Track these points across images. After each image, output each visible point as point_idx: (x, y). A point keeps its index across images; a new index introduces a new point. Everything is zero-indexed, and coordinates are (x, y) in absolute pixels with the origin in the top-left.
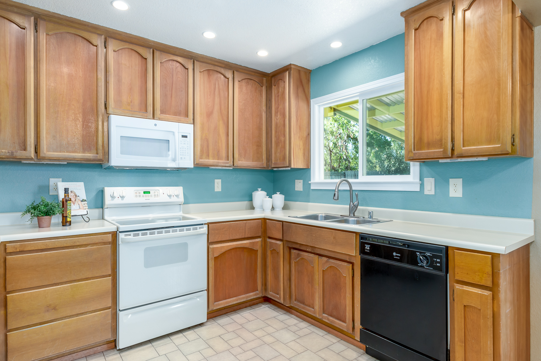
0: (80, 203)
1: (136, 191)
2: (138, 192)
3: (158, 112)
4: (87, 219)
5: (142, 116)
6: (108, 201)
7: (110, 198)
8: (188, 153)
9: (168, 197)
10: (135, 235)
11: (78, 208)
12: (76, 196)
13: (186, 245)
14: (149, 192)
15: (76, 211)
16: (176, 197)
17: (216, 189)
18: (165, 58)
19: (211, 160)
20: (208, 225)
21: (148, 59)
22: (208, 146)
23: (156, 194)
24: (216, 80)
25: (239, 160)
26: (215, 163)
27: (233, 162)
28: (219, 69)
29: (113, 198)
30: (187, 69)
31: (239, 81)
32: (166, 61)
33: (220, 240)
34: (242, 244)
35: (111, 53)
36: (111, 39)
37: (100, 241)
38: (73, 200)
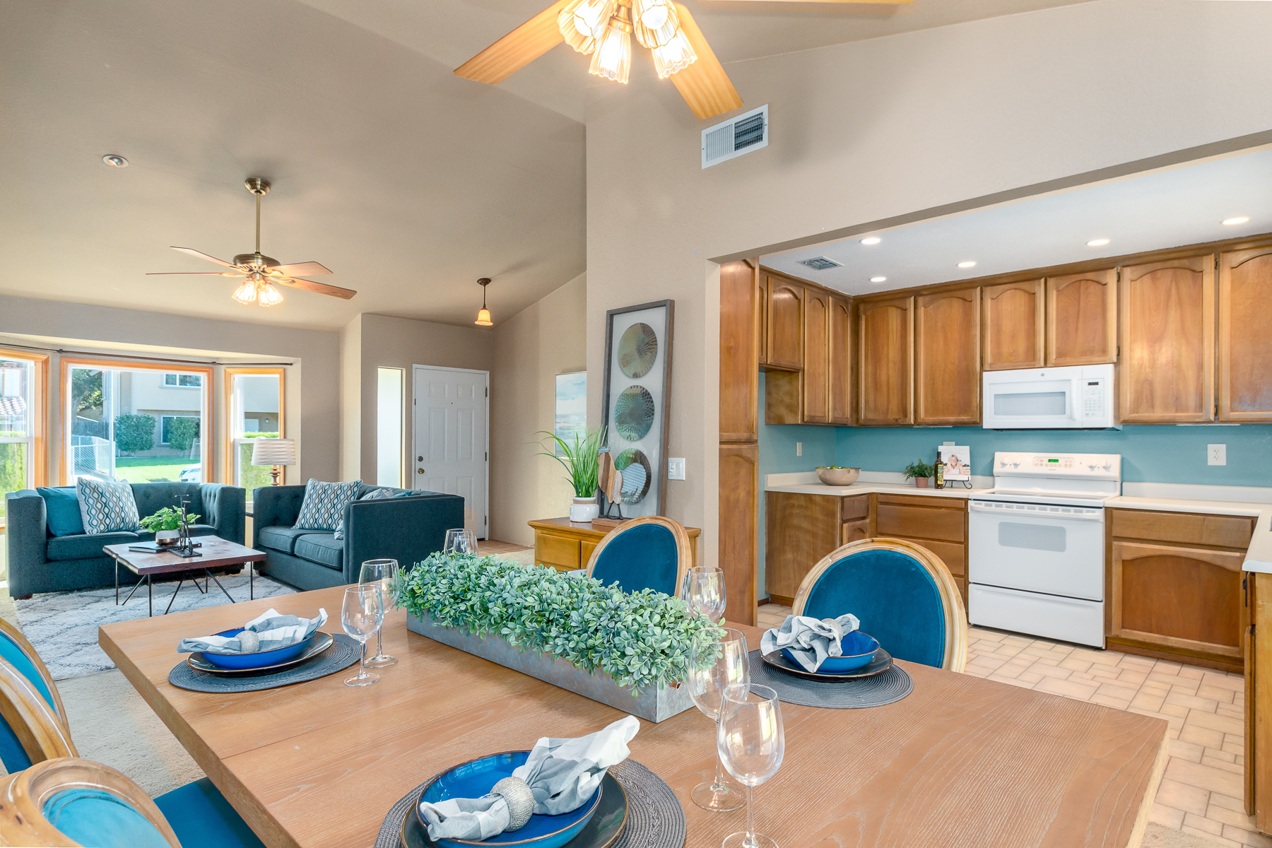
0: (961, 468)
1: (1037, 458)
2: (1040, 460)
3: (1053, 356)
4: (970, 486)
5: (1027, 366)
6: (997, 469)
7: (1001, 465)
8: (1099, 406)
9: (1089, 469)
10: (987, 505)
11: (958, 473)
12: (957, 460)
13: (1062, 531)
14: (1057, 461)
15: (954, 476)
16: (1103, 470)
17: (1212, 461)
18: (1064, 282)
19: (1158, 414)
20: (1109, 511)
21: (1037, 295)
22: (1152, 392)
23: (1068, 463)
24: (1172, 281)
25: (1232, 410)
26: (1167, 418)
27: (1216, 414)
28: (1176, 263)
29: (1004, 465)
30: (1106, 284)
31: (1232, 268)
32: (1067, 286)
33: (1138, 537)
34: (1191, 553)
35: (988, 303)
36: (989, 288)
37: (953, 506)
38: (954, 464)
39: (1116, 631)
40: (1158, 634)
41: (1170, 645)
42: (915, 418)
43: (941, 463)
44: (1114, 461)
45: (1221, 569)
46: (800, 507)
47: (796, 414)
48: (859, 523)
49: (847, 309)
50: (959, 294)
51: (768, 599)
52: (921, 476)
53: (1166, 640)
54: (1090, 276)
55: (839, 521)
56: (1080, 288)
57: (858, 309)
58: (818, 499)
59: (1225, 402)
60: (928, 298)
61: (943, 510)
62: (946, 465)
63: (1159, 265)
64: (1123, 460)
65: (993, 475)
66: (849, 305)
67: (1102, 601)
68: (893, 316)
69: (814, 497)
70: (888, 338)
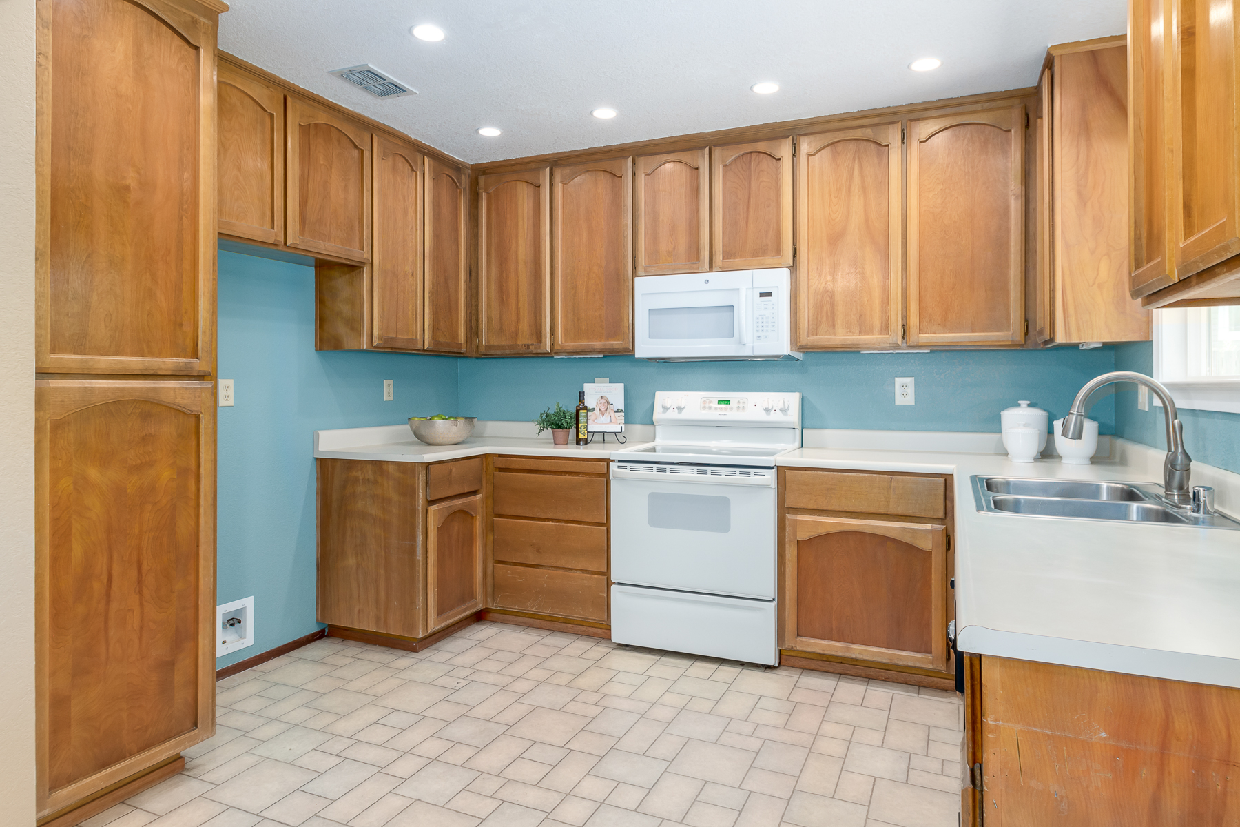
0: (612, 414)
1: (705, 399)
2: (708, 401)
3: (719, 257)
4: (623, 440)
5: (690, 269)
6: (658, 415)
7: (662, 410)
8: (773, 326)
9: (764, 413)
10: (633, 469)
11: (609, 421)
12: (608, 404)
13: (725, 502)
14: (728, 402)
15: (604, 426)
16: (781, 413)
17: (899, 401)
18: (731, 154)
19: (840, 337)
20: (782, 472)
21: (701, 170)
22: (833, 306)
23: (741, 405)
24: (854, 159)
25: (921, 331)
26: (849, 342)
27: (903, 337)
28: (858, 133)
29: (665, 409)
30: (780, 159)
31: (921, 142)
32: (735, 160)
33: (815, 507)
34: (877, 527)
35: (642, 179)
36: (642, 158)
37: (592, 470)
38: (603, 409)
39: (790, 642)
40: (839, 641)
41: (854, 656)
42: (552, 344)
43: (586, 408)
44: (792, 400)
45: (910, 548)
46: (366, 481)
47: (360, 334)
48: (459, 502)
49: (461, 185)
50: (606, 165)
51: (323, 631)
52: (560, 427)
53: (848, 649)
54: (761, 146)
55: (421, 501)
56: (750, 162)
57: (478, 184)
58: (391, 468)
59: (914, 320)
60: (567, 171)
61: (580, 477)
62: (593, 410)
63: (840, 136)
64: (803, 400)
65: (653, 424)
66: (463, 177)
67: (774, 600)
68: (524, 194)
69: (385, 467)
70: (517, 228)
